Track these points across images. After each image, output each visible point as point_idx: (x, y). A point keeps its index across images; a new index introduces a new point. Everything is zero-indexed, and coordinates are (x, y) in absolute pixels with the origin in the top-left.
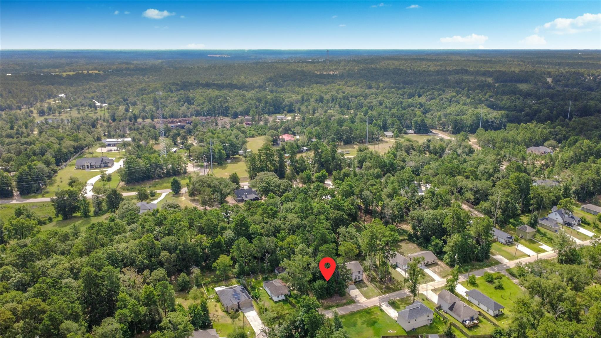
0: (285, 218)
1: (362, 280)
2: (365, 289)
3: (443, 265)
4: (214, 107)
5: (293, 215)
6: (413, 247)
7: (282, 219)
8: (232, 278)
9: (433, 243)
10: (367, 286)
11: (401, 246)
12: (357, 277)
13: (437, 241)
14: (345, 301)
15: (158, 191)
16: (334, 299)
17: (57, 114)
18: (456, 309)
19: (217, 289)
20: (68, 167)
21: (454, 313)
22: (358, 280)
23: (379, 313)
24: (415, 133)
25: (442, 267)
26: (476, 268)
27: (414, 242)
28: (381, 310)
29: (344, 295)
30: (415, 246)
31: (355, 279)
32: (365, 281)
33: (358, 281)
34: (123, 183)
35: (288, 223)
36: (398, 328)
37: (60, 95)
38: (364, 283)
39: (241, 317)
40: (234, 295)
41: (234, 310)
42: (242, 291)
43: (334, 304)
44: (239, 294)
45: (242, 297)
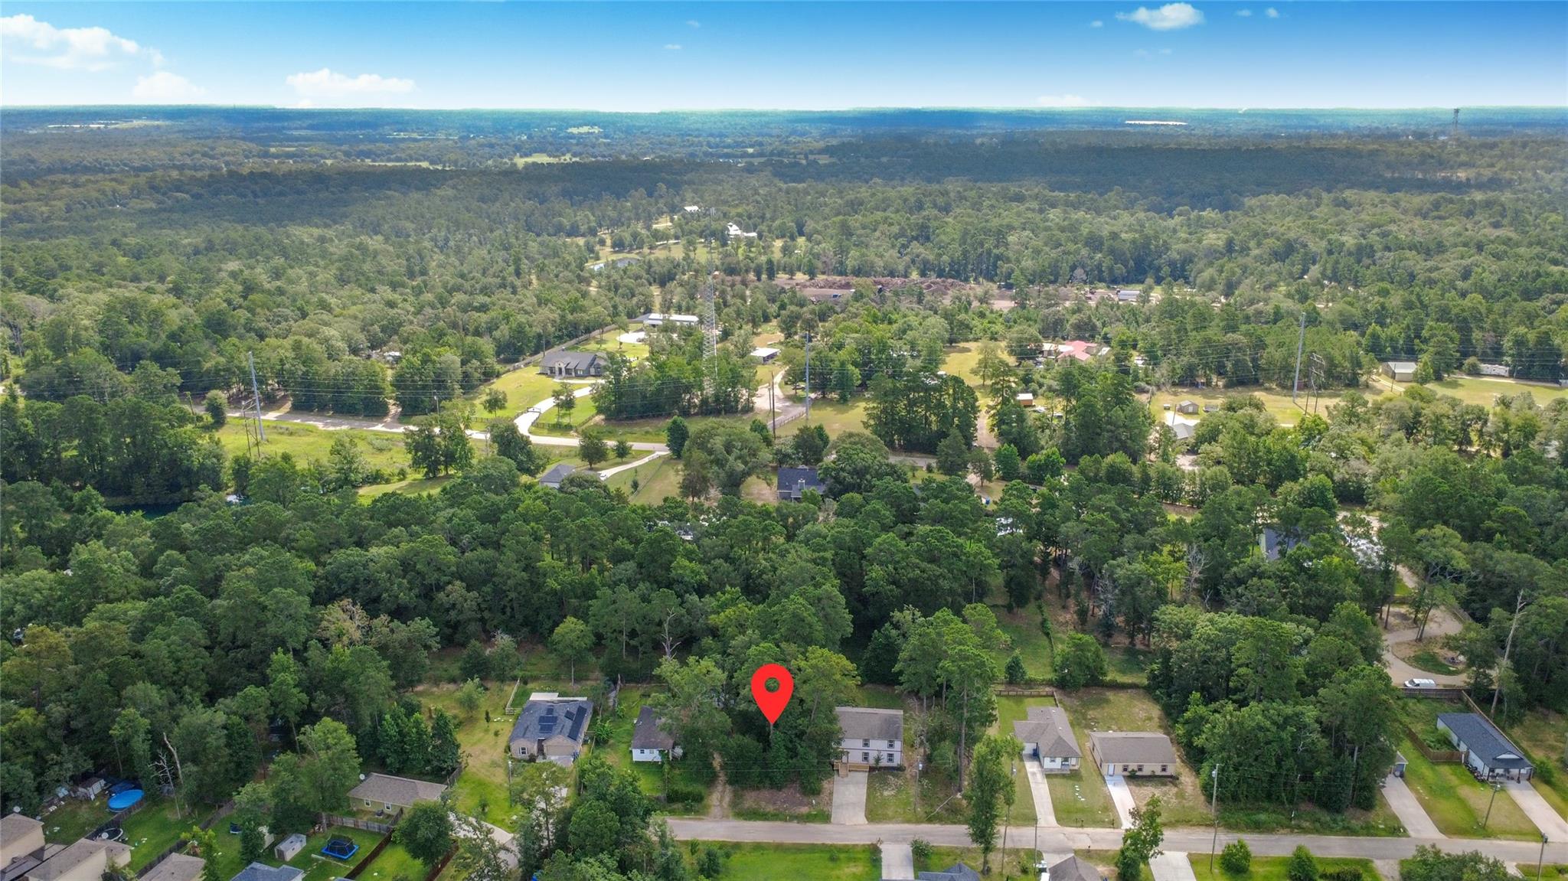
1: (899, 768)
2: (890, 793)
3: (1189, 789)
4: (965, 253)
6: (1142, 715)
9: (1189, 715)
10: (899, 788)
11: (1107, 701)
12: (884, 757)
14: (804, 810)
15: (636, 446)
16: (783, 794)
17: (646, 250)
20: (531, 368)
22: (884, 763)
23: (863, 868)
24: (1511, 375)
25: (1181, 795)
26: (1299, 827)
27: (1157, 700)
28: (880, 865)
29: (816, 792)
30: (1156, 711)
31: (878, 760)
32: (908, 771)
33: (886, 768)
34: (602, 417)
37: (688, 209)
38: (899, 777)
40: (542, 719)
41: (526, 756)
42: (569, 715)
43: (770, 808)
44: (555, 719)
45: (557, 729)
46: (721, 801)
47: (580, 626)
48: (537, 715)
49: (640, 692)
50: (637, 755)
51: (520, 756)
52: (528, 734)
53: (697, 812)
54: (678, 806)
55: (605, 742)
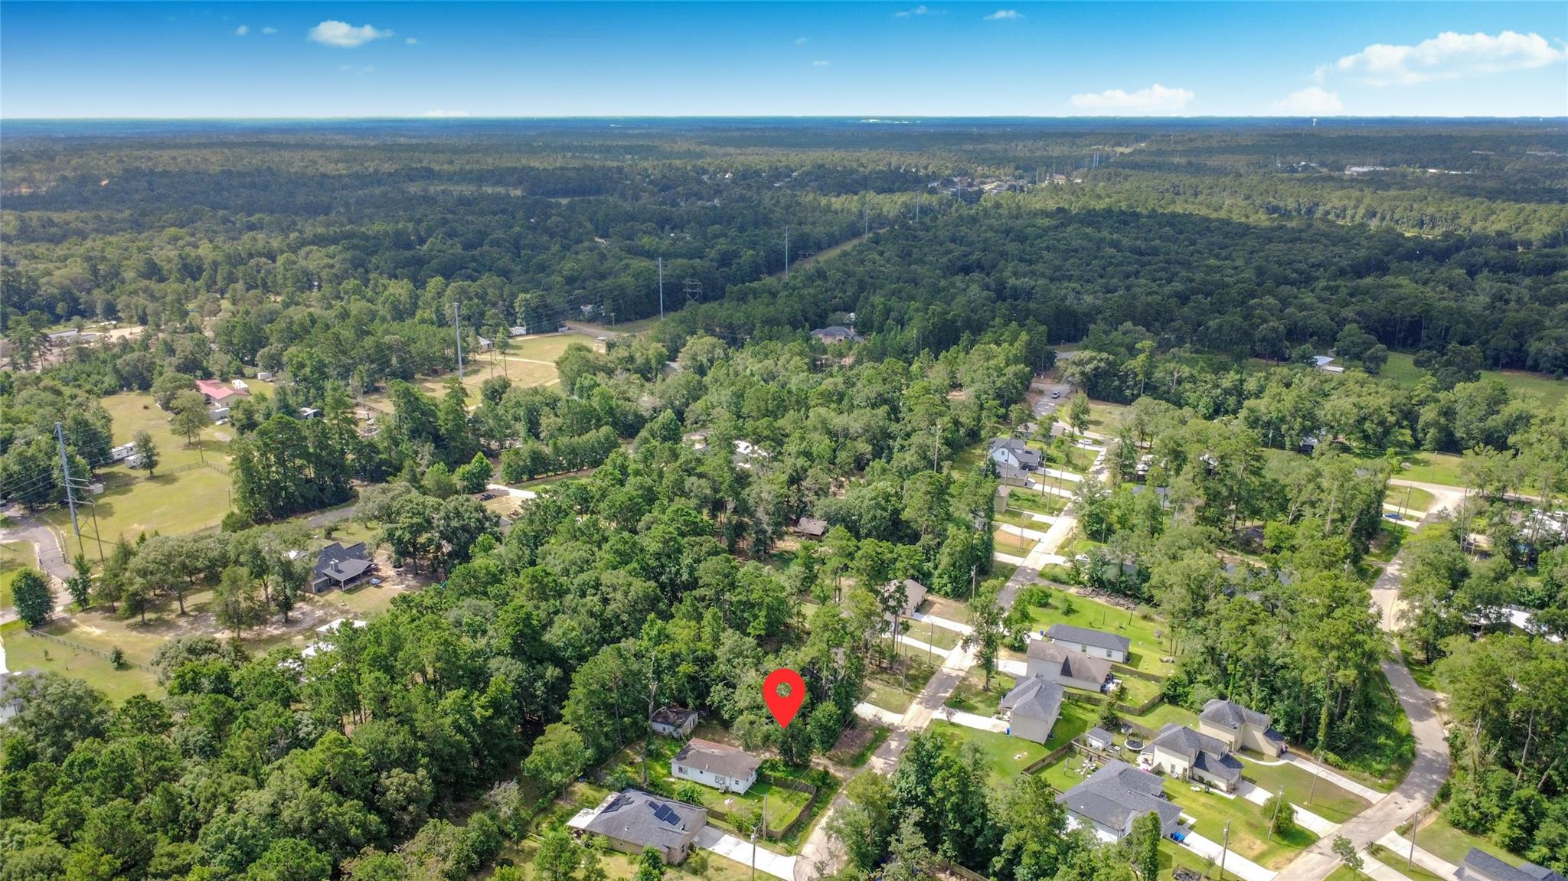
8: (571, 784)
10: (871, 690)
14: (870, 736)
16: (847, 740)
18: (1079, 671)
19: (576, 823)
21: (1078, 678)
23: (957, 731)
24: (528, 333)
28: (953, 724)
36: (1021, 744)
38: (860, 685)
39: (712, 861)
53: (836, 785)
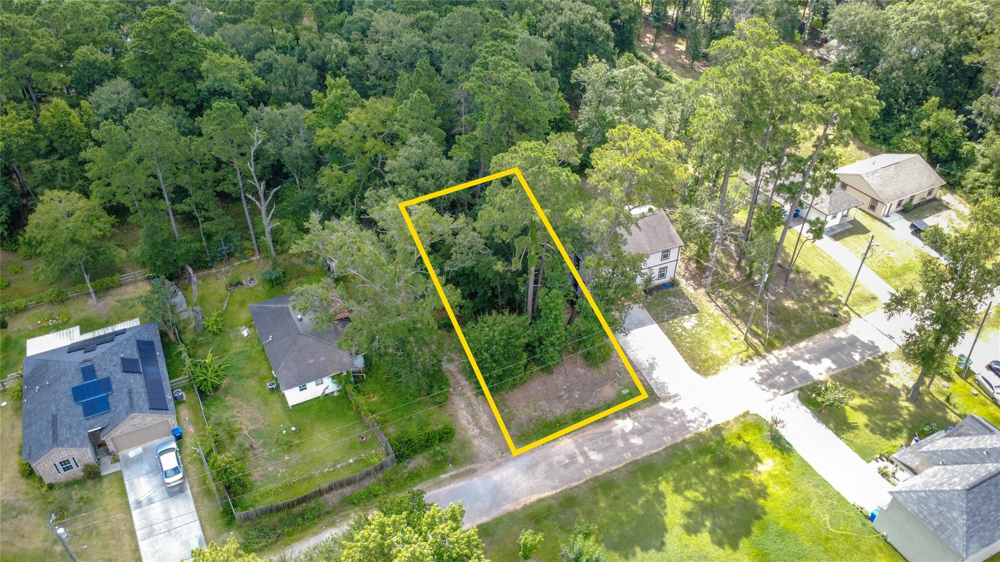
0: (364, 32)
1: (673, 283)
2: (689, 322)
5: (397, 16)
7: (355, 35)
9: (925, 124)
10: (694, 310)
12: (656, 272)
13: (947, 115)
14: (608, 391)
16: (558, 379)
19: (36, 346)
22: (656, 282)
29: (604, 359)
31: (649, 281)
32: (683, 283)
33: (659, 288)
35: (372, 48)
38: (681, 295)
39: (105, 505)
40: (78, 393)
41: (77, 472)
42: (128, 366)
43: (559, 410)
44: (106, 385)
45: (118, 400)
46: (477, 425)
47: (72, 200)
48: (65, 389)
49: (224, 281)
50: (294, 396)
51: (63, 476)
52: (63, 432)
53: (454, 461)
54: (419, 461)
55: (216, 388)
